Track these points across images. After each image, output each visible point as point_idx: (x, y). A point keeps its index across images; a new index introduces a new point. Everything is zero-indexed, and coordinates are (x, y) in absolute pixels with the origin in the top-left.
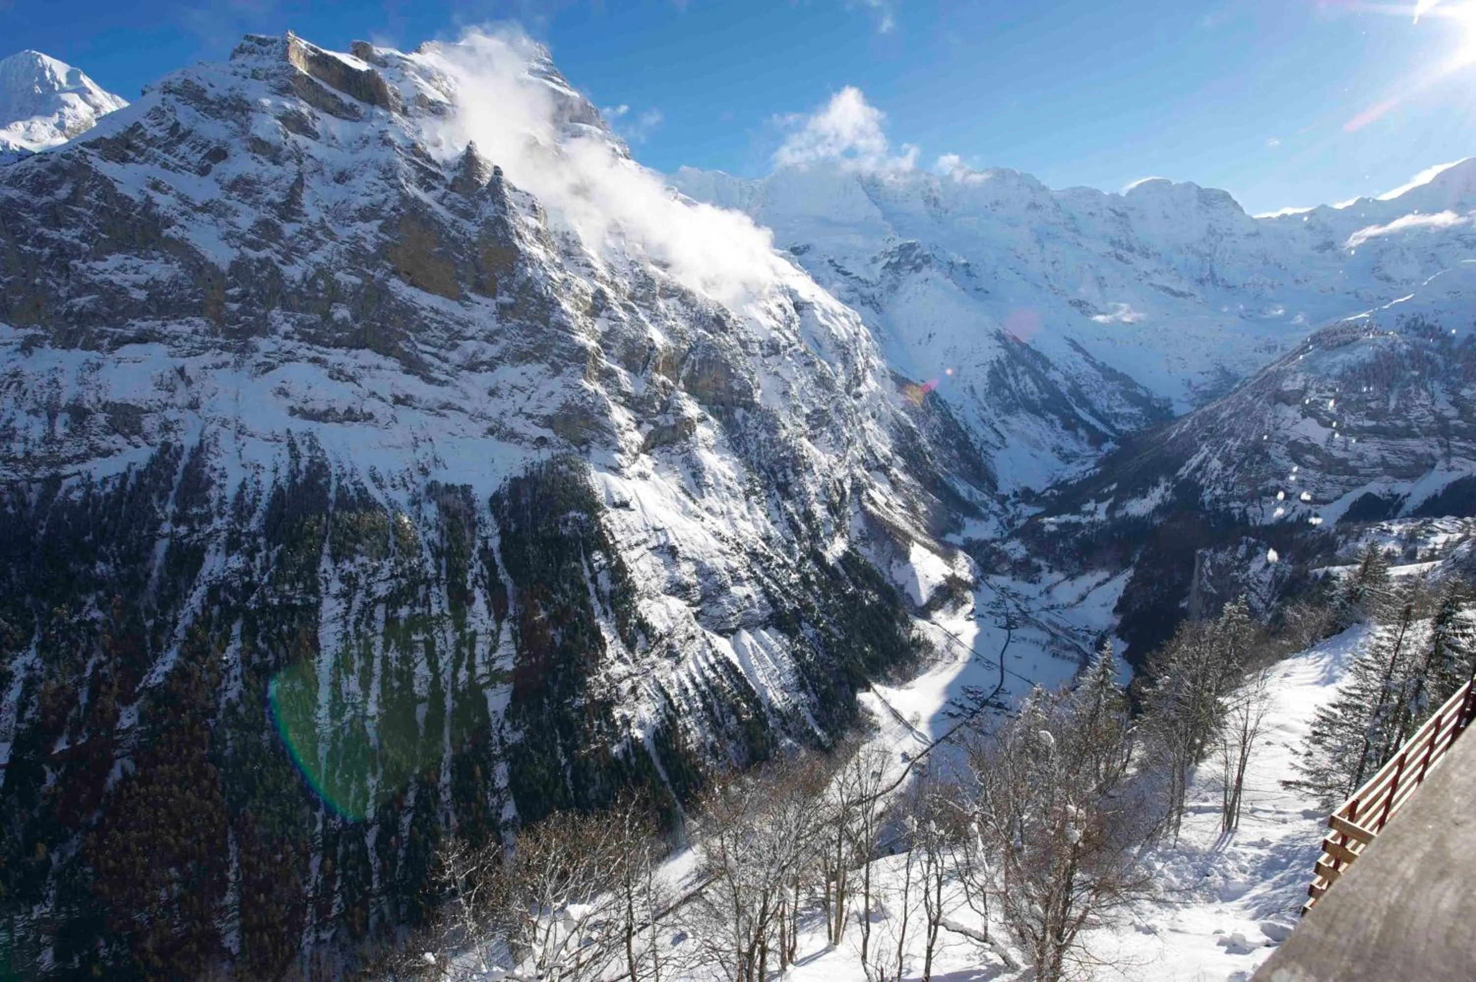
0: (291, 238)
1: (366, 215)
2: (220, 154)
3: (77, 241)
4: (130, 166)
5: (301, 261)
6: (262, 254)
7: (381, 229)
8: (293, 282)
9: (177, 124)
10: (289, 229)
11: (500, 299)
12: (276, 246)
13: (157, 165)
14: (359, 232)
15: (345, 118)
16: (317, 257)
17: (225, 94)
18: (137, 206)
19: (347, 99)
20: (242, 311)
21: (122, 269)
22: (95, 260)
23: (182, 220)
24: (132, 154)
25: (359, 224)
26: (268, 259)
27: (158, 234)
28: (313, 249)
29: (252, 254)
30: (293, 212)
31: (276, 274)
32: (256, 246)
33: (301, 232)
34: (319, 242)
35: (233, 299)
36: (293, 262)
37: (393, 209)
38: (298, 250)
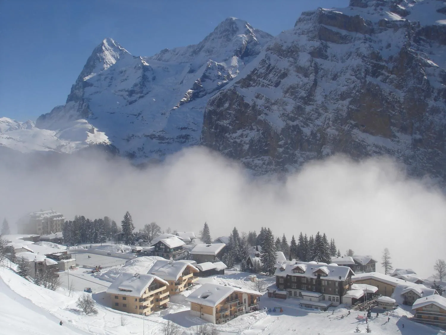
0: (308, 114)
1: (343, 97)
2: (284, 75)
3: (228, 125)
4: (251, 88)
5: (311, 125)
6: (295, 123)
7: (351, 103)
8: (306, 136)
9: (270, 65)
10: (308, 109)
11: (414, 136)
12: (301, 119)
13: (260, 86)
14: (340, 106)
15: (341, 43)
16: (319, 122)
17: (290, 45)
18: (250, 107)
19: (344, 32)
20: (284, 152)
21: (242, 136)
22: (232, 133)
23: (266, 111)
24: (251, 83)
25: (340, 102)
26: (297, 125)
27: (256, 118)
28: (317, 119)
29: (291, 123)
30: (311, 100)
31: (300, 132)
32: (293, 119)
33: (313, 110)
34: (320, 115)
35: (280, 146)
36: (308, 125)
37: (357, 91)
38: (310, 119)
